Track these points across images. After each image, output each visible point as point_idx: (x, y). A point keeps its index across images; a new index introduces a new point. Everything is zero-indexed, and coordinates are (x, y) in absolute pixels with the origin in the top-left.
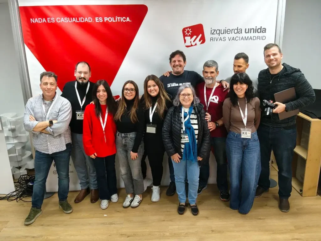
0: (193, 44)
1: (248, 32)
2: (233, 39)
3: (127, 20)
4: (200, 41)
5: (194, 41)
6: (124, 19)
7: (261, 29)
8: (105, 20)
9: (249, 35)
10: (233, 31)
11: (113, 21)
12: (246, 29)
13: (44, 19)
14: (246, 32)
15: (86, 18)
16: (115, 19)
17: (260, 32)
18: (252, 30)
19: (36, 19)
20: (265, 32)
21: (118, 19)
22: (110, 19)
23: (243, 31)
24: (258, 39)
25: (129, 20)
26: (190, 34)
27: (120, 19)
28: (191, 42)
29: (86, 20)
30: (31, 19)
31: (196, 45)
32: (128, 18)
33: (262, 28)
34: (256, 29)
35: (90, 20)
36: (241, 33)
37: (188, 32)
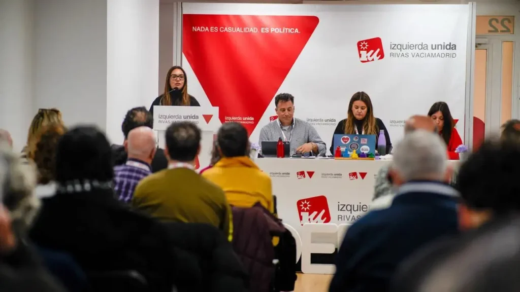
0: (370, 59)
1: (435, 49)
2: (418, 55)
3: (296, 32)
4: (377, 56)
5: (371, 56)
6: (292, 31)
7: (450, 46)
8: (272, 31)
9: (436, 51)
10: (417, 46)
11: (280, 32)
12: (432, 45)
13: (207, 28)
14: (432, 48)
15: (252, 29)
16: (282, 30)
17: (450, 49)
18: (440, 47)
19: (199, 27)
20: (455, 49)
21: (285, 30)
22: (277, 30)
23: (430, 47)
24: (448, 57)
25: (297, 32)
26: (366, 47)
27: (288, 30)
28: (367, 57)
29: (252, 30)
30: (193, 28)
31: (373, 60)
32: (297, 29)
33: (452, 44)
34: (444, 45)
35: (256, 30)
36: (427, 49)
37: (364, 46)
